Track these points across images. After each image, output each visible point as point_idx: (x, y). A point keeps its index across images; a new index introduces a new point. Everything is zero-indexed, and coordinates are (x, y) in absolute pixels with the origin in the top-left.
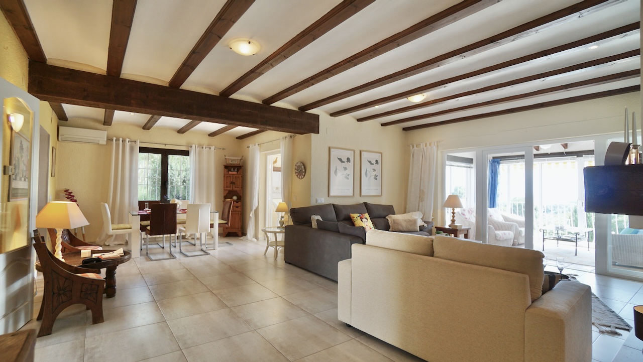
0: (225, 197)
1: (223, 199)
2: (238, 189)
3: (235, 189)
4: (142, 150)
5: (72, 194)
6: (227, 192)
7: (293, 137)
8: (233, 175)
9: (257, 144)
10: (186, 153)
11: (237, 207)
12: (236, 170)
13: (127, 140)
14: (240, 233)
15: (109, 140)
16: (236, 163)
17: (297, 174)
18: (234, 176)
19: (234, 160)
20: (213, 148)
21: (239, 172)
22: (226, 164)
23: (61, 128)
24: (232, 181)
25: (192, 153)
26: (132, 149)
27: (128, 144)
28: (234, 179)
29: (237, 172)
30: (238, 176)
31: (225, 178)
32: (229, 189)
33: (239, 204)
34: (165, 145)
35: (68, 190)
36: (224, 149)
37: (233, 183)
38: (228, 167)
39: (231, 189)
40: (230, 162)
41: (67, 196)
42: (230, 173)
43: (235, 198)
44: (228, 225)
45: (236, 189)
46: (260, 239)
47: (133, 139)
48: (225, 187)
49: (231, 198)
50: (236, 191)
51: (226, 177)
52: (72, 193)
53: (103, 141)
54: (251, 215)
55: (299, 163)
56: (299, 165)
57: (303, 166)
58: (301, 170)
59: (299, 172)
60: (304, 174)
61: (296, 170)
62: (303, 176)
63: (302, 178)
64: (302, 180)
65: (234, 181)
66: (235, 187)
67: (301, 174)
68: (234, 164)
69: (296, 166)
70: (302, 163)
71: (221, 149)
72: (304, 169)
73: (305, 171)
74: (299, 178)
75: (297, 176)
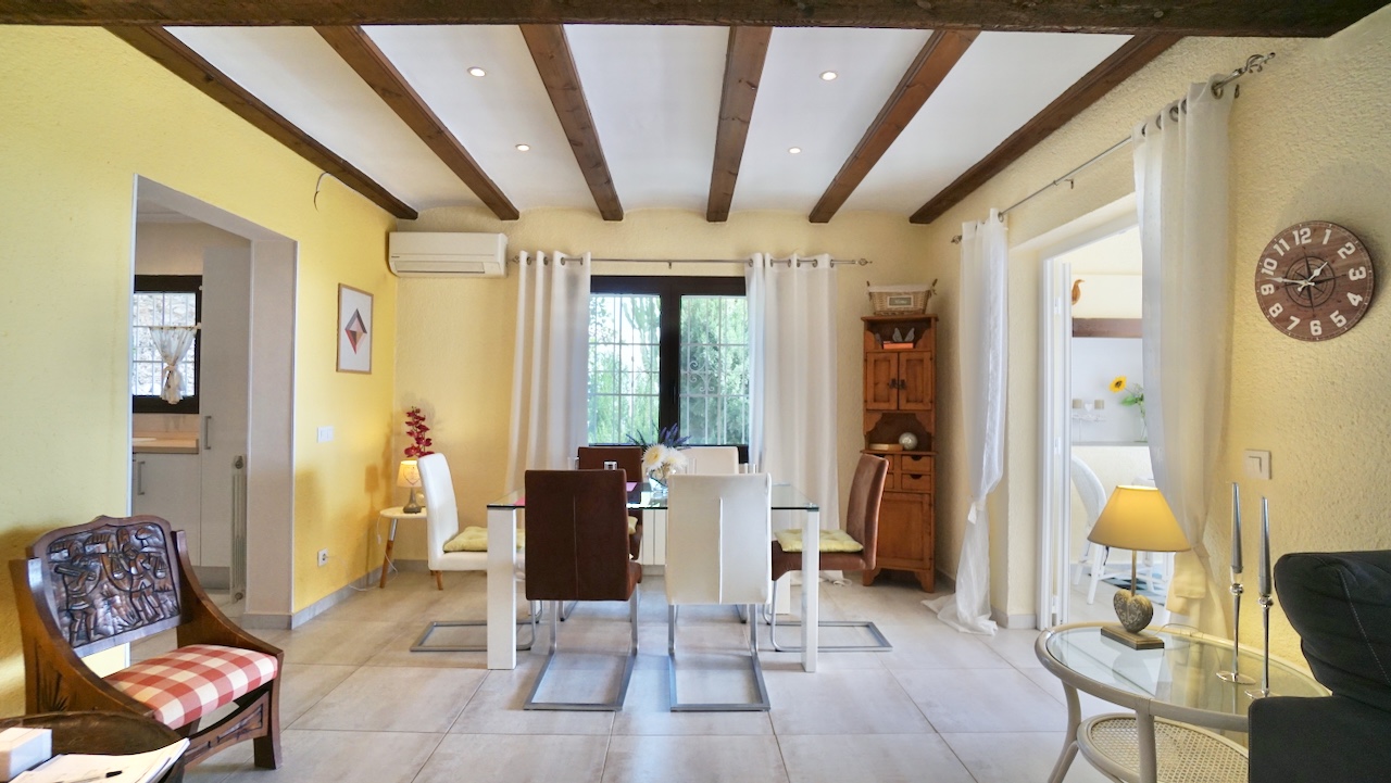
0: (872, 437)
1: (861, 443)
2: (920, 407)
3: (904, 406)
4: (601, 284)
5: (423, 423)
6: (878, 417)
7: (1229, 91)
8: (899, 352)
10: (735, 286)
11: (916, 477)
12: (911, 335)
13: (558, 256)
14: (927, 578)
15: (511, 260)
16: (912, 306)
18: (903, 357)
19: (901, 295)
20: (824, 261)
21: (920, 342)
22: (869, 314)
23: (392, 235)
24: (893, 375)
25: (753, 287)
26: (573, 281)
27: (560, 271)
28: (903, 370)
29: (915, 342)
30: (914, 356)
31: (871, 367)
32: (883, 406)
33: (923, 465)
34: (670, 262)
35: (418, 411)
36: (864, 262)
37: (898, 384)
38: (878, 327)
39: (894, 407)
40: (888, 306)
41: (409, 428)
42: (888, 346)
43: (908, 440)
44: (867, 561)
45: (911, 407)
46: (1011, 624)
47: (576, 253)
48: (870, 396)
49: (895, 440)
50: (910, 416)
51: (871, 361)
52: (423, 419)
53: (497, 267)
54: (972, 517)
55: (1309, 234)
56: (1304, 247)
57: (1349, 248)
58: (1329, 275)
59: (1306, 292)
60: (1355, 304)
61: (1267, 286)
62: (1341, 317)
63: (1331, 332)
64: (1335, 342)
65: (903, 377)
66: (908, 401)
67: (1323, 307)
68: (902, 313)
69: (1274, 255)
70: (1336, 225)
71: (853, 262)
72: (1356, 266)
73: (1364, 276)
74: (1302, 334)
75: (1281, 323)
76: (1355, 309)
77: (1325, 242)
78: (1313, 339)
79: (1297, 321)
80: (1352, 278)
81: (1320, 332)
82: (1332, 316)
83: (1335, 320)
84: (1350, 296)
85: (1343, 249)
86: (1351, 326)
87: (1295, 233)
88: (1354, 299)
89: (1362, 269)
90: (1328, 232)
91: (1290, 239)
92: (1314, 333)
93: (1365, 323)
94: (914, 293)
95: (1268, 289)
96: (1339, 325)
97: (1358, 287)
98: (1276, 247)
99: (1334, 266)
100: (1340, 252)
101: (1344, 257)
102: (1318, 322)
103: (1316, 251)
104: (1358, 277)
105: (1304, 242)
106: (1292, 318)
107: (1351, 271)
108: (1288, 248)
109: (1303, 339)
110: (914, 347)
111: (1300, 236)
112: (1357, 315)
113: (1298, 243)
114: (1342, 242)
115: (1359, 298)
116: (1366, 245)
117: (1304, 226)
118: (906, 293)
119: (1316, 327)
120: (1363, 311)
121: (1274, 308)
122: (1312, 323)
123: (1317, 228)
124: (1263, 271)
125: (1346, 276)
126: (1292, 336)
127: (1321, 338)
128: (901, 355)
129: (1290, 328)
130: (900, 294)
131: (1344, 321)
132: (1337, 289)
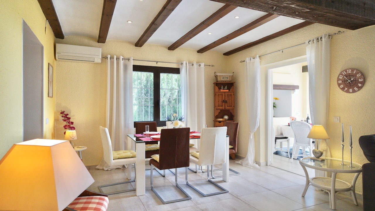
0: (216, 117)
1: (213, 118)
2: (231, 108)
3: (227, 108)
4: (137, 68)
6: (219, 111)
8: (225, 92)
9: (258, 56)
10: (177, 71)
12: (226, 87)
13: (121, 57)
15: (104, 58)
16: (228, 79)
17: (342, 86)
18: (226, 94)
20: (202, 65)
21: (231, 90)
22: (216, 81)
23: (58, 45)
24: (223, 99)
25: (183, 71)
26: (126, 67)
27: (122, 62)
28: (226, 97)
30: (230, 94)
31: (217, 97)
32: (221, 108)
34: (157, 62)
35: (64, 112)
36: (213, 66)
37: (225, 102)
38: (218, 85)
39: (224, 108)
40: (222, 79)
41: (63, 118)
42: (221, 90)
43: (226, 117)
44: (235, 150)
45: (228, 108)
46: (261, 165)
47: (127, 56)
48: (217, 105)
49: (223, 117)
50: (228, 110)
51: (217, 95)
52: (68, 115)
53: (98, 60)
55: (351, 71)
56: (349, 73)
57: (359, 75)
58: (355, 80)
59: (349, 83)
60: (360, 86)
61: (340, 81)
62: (357, 88)
63: (354, 91)
64: (355, 93)
65: (226, 99)
66: (228, 106)
67: (353, 86)
68: (226, 81)
69: (342, 75)
70: (357, 70)
71: (210, 66)
72: (361, 78)
73: (362, 80)
74: (348, 92)
75: (343, 89)
76: (360, 87)
77: (354, 73)
78: (350, 93)
79: (346, 89)
80: (360, 81)
81: (352, 91)
82: (355, 88)
83: (355, 89)
84: (359, 84)
85: (358, 75)
86: (358, 90)
87: (348, 70)
88: (360, 85)
89: (362, 79)
90: (355, 71)
91: (346, 71)
92: (350, 92)
93: (361, 90)
94: (229, 76)
95: (340, 82)
96: (356, 90)
97: (361, 83)
98: (343, 73)
99: (356, 78)
100: (357, 75)
101: (358, 76)
102: (351, 89)
103: (352, 75)
104: (361, 80)
105: (349, 72)
106: (345, 88)
107: (359, 79)
108: (346, 73)
109: (348, 93)
110: (229, 91)
111: (349, 71)
112: (360, 88)
113: (348, 72)
114: (358, 73)
115: (361, 85)
116: (362, 74)
117: (350, 69)
118: (227, 76)
119: (351, 90)
120: (361, 87)
121: (341, 86)
122: (350, 89)
123: (353, 70)
124: (339, 78)
125: (358, 80)
126: (345, 92)
127: (352, 93)
128: (226, 93)
129: (345, 90)
130: (225, 76)
131: (357, 89)
132: (356, 83)
